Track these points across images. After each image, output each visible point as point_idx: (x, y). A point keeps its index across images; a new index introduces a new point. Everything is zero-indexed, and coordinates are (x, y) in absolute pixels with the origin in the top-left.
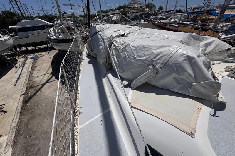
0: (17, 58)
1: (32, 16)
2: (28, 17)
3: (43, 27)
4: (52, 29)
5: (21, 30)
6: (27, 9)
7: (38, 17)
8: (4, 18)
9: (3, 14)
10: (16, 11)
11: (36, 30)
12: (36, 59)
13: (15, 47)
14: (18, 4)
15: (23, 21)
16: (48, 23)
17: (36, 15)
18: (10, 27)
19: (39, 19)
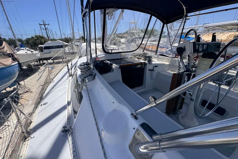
0: (40, 67)
1: (55, 38)
2: (52, 39)
3: (61, 47)
4: (67, 48)
5: (46, 48)
6: (52, 33)
7: (59, 40)
8: (36, 40)
9: (35, 37)
10: (44, 35)
11: (56, 48)
12: (52, 68)
13: (40, 60)
14: (47, 30)
15: (49, 42)
16: (65, 43)
17: (58, 38)
18: (39, 46)
19: (60, 41)
